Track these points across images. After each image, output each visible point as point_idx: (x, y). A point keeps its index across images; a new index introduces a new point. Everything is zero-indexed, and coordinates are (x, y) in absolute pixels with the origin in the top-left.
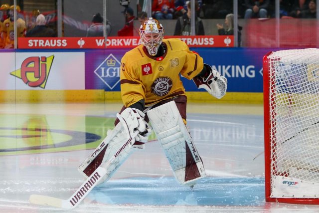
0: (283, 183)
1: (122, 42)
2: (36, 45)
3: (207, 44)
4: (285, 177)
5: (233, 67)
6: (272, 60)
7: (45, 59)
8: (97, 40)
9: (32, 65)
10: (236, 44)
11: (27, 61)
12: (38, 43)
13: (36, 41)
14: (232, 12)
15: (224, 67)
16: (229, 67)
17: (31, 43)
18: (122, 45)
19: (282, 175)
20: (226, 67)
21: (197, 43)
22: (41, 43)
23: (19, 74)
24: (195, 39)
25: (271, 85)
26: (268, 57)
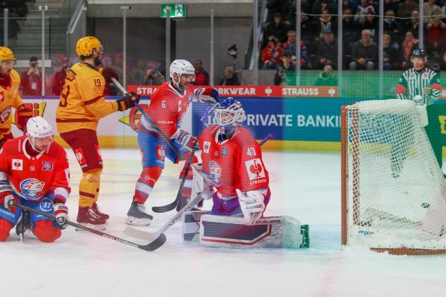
0: (359, 232)
1: (229, 91)
2: (144, 93)
3: (311, 94)
4: (361, 227)
5: (337, 117)
6: (350, 110)
10: (340, 95)
11: (136, 109)
12: (146, 91)
13: (144, 89)
15: (328, 117)
16: (333, 117)
17: (139, 90)
18: (228, 93)
19: (359, 224)
20: (330, 117)
21: (302, 93)
22: (149, 90)
24: (300, 89)
25: (349, 135)
26: (346, 107)
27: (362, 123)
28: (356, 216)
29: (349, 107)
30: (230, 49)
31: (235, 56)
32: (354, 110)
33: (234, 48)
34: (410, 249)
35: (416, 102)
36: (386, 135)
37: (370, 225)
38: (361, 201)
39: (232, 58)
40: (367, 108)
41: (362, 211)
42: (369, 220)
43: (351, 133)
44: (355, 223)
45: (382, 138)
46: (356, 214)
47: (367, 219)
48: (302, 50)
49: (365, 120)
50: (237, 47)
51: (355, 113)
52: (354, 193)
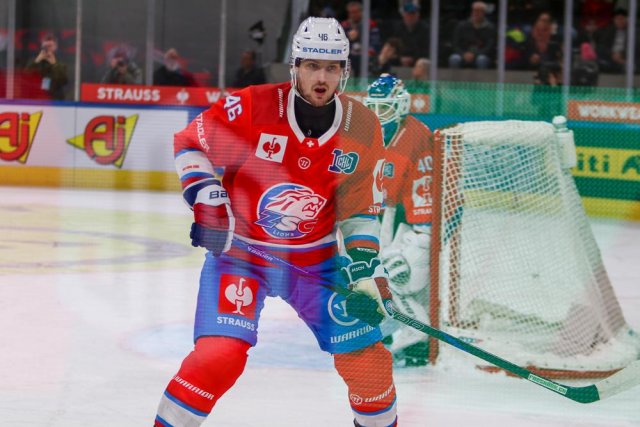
2: (110, 97)
4: (462, 330)
6: (449, 137)
7: (122, 120)
8: (208, 94)
9: (102, 129)
10: (432, 109)
11: (95, 123)
12: (113, 94)
13: (110, 90)
14: (426, 55)
17: (102, 93)
19: (458, 326)
22: (118, 93)
23: (80, 142)
25: (445, 179)
26: (442, 132)
27: (466, 158)
28: (453, 311)
29: (446, 132)
30: (253, 28)
31: (260, 41)
32: (454, 137)
33: (259, 26)
34: (541, 369)
35: (557, 127)
36: (506, 178)
37: (476, 328)
38: (462, 288)
39: (256, 44)
40: (475, 134)
41: (463, 303)
42: (475, 319)
43: (448, 175)
44: (452, 323)
45: (499, 183)
46: (453, 308)
47: (472, 317)
48: (371, 34)
49: (472, 154)
50: (265, 25)
51: (457, 141)
52: (452, 274)
